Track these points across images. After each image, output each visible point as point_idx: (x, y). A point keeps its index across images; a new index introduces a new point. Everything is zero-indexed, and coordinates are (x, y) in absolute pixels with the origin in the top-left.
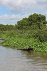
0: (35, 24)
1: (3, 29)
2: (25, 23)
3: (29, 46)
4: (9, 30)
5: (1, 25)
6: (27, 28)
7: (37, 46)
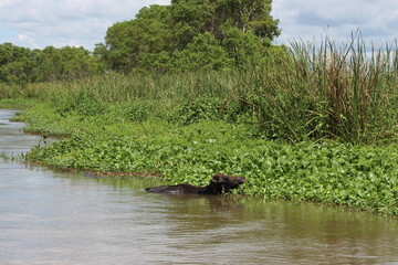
0: (212, 38)
1: (28, 70)
2: (154, 34)
3: (215, 168)
4: (62, 75)
5: (16, 49)
6: (164, 61)
7: (260, 165)
